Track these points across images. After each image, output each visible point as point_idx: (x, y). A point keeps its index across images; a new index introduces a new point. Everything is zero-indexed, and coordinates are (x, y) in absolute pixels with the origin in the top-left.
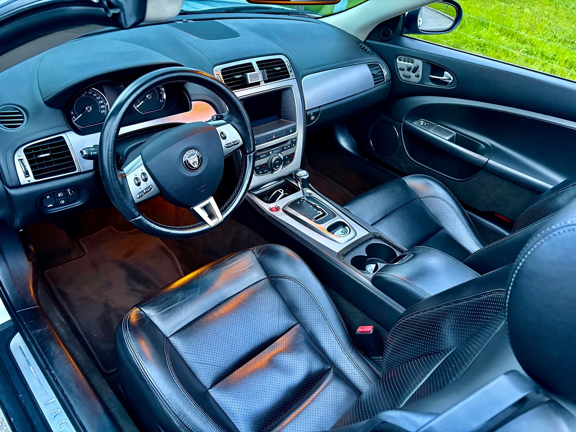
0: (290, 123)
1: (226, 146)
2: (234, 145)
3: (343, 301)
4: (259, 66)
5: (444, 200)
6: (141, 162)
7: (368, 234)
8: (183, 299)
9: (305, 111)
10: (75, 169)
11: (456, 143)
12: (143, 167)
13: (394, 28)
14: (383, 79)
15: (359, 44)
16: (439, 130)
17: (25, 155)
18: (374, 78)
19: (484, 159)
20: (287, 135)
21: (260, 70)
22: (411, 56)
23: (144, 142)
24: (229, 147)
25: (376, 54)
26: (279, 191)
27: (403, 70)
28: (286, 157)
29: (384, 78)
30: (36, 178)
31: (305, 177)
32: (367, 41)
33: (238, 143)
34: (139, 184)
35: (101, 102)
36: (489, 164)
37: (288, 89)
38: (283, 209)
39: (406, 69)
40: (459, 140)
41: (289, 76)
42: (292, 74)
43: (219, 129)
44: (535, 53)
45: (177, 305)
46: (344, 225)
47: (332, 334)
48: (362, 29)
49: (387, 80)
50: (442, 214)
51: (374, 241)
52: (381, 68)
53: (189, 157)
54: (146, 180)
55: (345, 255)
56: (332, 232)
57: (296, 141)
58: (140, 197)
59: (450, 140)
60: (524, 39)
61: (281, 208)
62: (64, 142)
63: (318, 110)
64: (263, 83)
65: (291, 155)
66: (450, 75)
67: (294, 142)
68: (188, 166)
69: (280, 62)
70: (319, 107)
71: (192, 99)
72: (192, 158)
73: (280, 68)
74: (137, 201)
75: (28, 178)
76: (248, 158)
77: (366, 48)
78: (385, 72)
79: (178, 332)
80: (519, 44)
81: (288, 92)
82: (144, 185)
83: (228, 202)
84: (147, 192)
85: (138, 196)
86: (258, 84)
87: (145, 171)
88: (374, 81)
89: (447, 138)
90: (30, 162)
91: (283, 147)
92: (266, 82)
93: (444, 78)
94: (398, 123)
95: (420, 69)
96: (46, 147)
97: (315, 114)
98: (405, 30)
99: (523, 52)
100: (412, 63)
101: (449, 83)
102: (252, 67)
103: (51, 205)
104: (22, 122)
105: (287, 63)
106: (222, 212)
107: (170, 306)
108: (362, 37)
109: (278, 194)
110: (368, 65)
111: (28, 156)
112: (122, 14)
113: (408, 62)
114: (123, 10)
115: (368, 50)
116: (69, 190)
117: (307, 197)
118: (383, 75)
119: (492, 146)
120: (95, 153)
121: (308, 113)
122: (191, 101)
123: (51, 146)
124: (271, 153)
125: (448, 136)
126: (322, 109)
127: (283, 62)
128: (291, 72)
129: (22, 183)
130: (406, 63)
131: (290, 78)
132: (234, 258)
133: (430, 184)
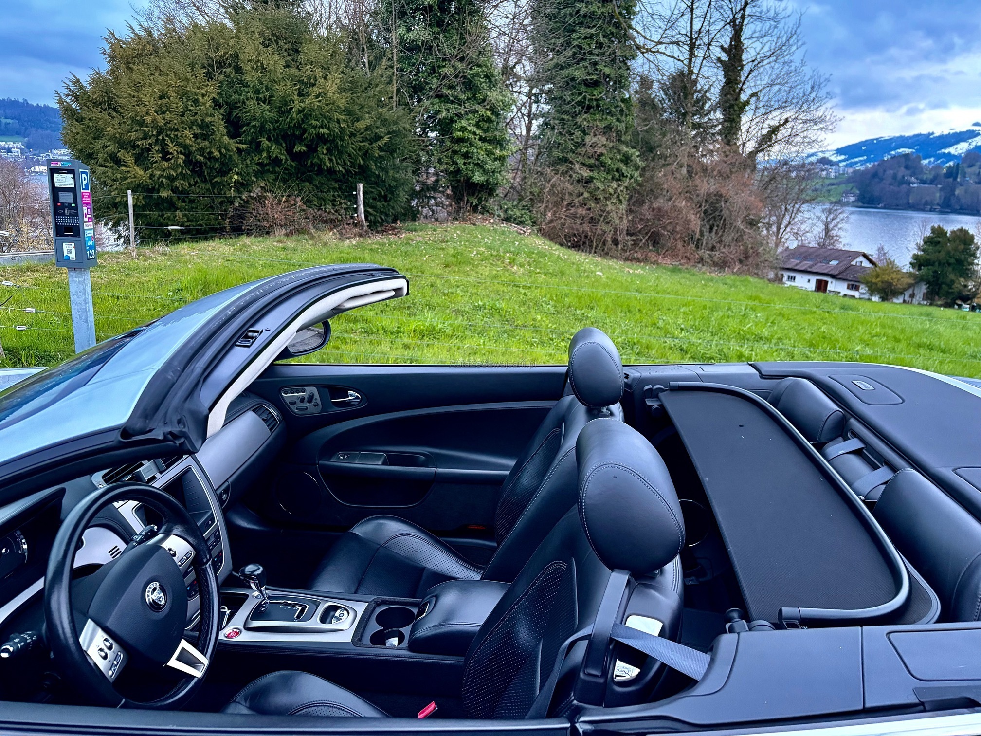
0: (207, 512)
1: (180, 563)
2: (188, 558)
5: (409, 535)
7: (368, 606)
9: (215, 491)
11: (391, 465)
14: (275, 422)
16: (366, 457)
18: (265, 423)
19: (430, 470)
20: (207, 529)
22: (299, 385)
24: (183, 564)
26: (221, 609)
27: (295, 403)
28: (216, 560)
29: (275, 419)
31: (259, 572)
33: (191, 555)
34: (106, 657)
36: (439, 473)
37: (188, 472)
38: (244, 628)
39: (298, 401)
40: (392, 460)
43: (166, 545)
46: (336, 608)
49: (280, 421)
50: (415, 552)
51: (379, 610)
52: (267, 409)
54: (110, 647)
55: (360, 640)
56: (328, 620)
57: (218, 534)
58: (113, 673)
59: (384, 464)
61: (241, 627)
63: (226, 485)
65: (219, 553)
66: (355, 393)
67: (216, 537)
68: (155, 605)
70: (226, 480)
72: (154, 595)
74: (112, 679)
78: (275, 413)
81: (189, 474)
82: (111, 655)
84: (117, 663)
85: (111, 672)
86: (154, 478)
87: (106, 636)
88: (268, 426)
89: (380, 463)
92: (161, 472)
93: (350, 398)
94: (310, 467)
95: (317, 396)
97: (226, 491)
99: (361, 332)
100: (303, 392)
101: (357, 402)
106: (203, 652)
110: (253, 410)
113: (297, 393)
118: (273, 416)
119: (432, 453)
121: (219, 492)
125: (379, 460)
126: (230, 480)
130: (295, 394)
131: (184, 457)
133: (383, 524)
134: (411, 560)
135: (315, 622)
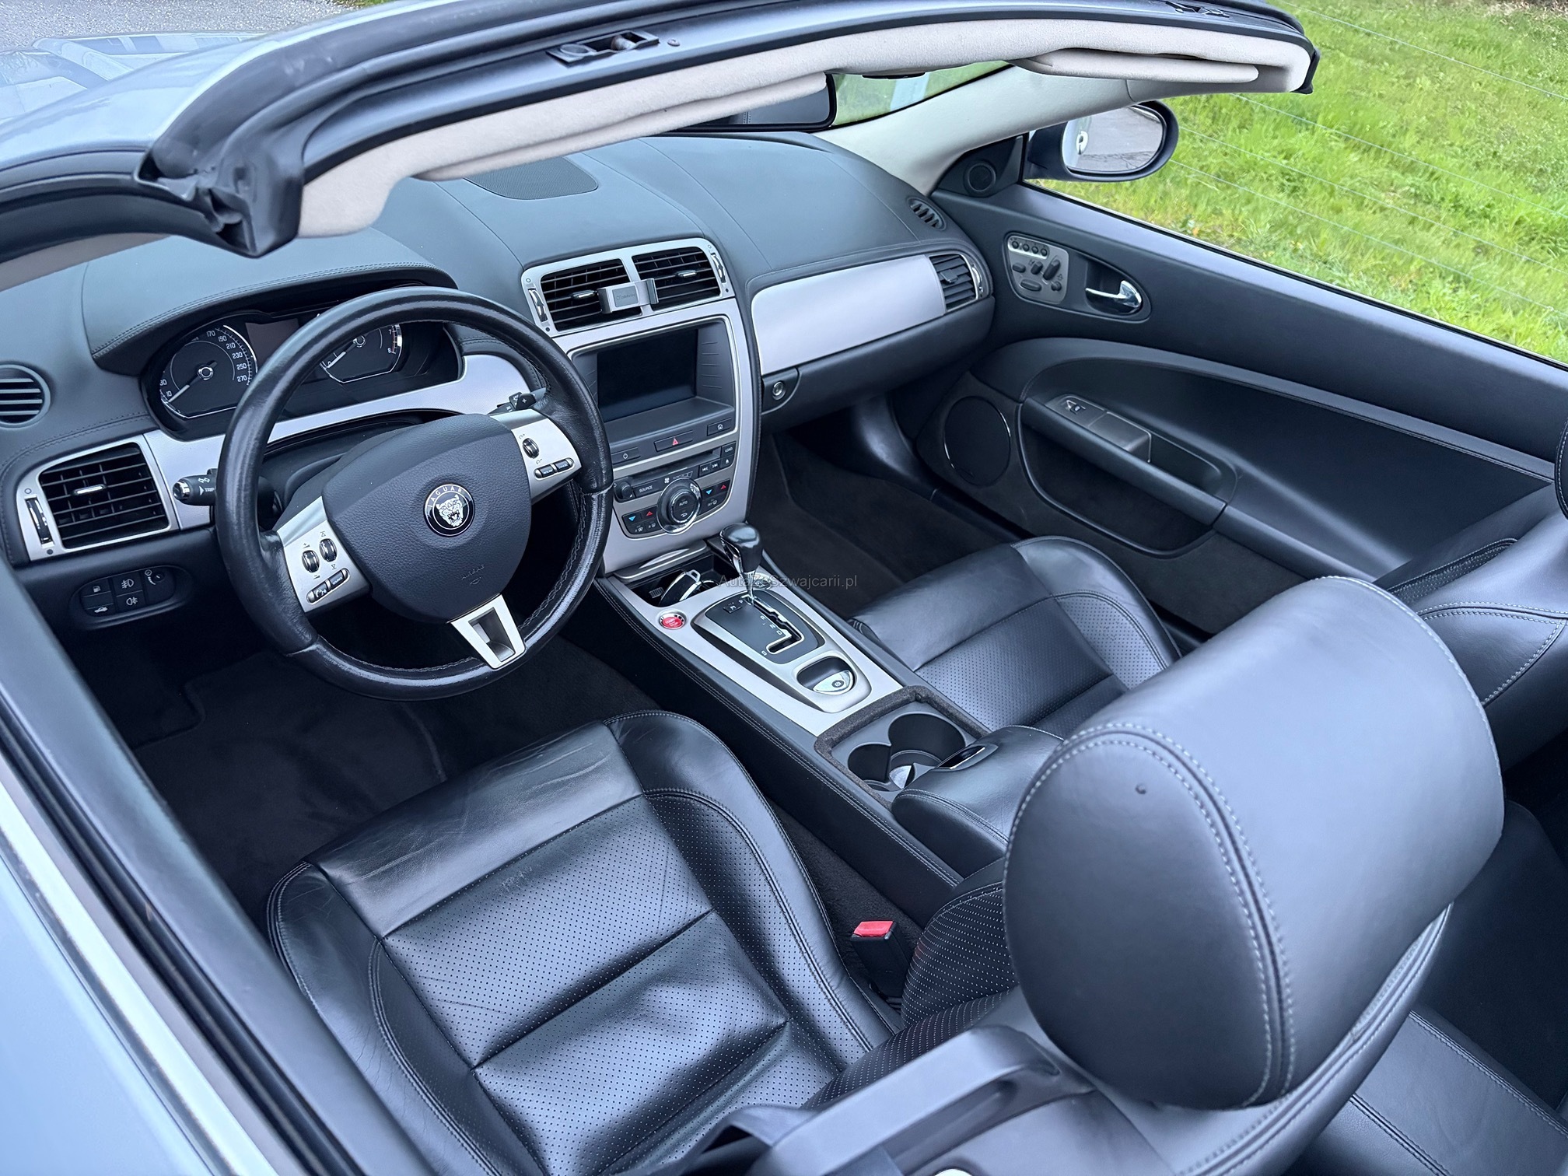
0: (718, 408)
1: (538, 472)
2: (559, 470)
3: (826, 859)
4: (639, 268)
5: (1114, 604)
6: (322, 513)
7: (900, 691)
8: (423, 845)
9: (758, 378)
10: (165, 521)
11: (1148, 461)
12: (326, 523)
13: (1000, 167)
14: (970, 294)
15: (911, 202)
16: (1109, 424)
17: (43, 488)
18: (944, 290)
19: (1215, 503)
20: (709, 436)
21: (642, 277)
22: (1043, 236)
23: (338, 460)
24: (543, 476)
25: (954, 228)
26: (689, 574)
27: (1023, 271)
28: (709, 492)
29: (973, 289)
30: (66, 544)
31: (750, 545)
32: (936, 194)
33: (569, 466)
34: (313, 568)
35: (239, 355)
36: (1228, 517)
37: (716, 322)
38: (692, 622)
39: (1029, 268)
40: (1162, 453)
41: (717, 292)
42: (725, 287)
43: (520, 434)
44: (1437, 198)
45: (409, 860)
46: (842, 666)
47: (792, 938)
48: (924, 165)
49: (980, 295)
50: (1109, 640)
51: (913, 709)
52: (966, 265)
53: (440, 501)
54: (331, 557)
55: (835, 744)
56: (810, 683)
57: (733, 452)
58: (316, 599)
59: (1136, 453)
60: (1410, 159)
61: (689, 620)
62: (140, 458)
63: (793, 373)
64: (647, 310)
65: (721, 485)
66: (1134, 290)
67: (728, 454)
68: (436, 523)
69: (696, 257)
70: (797, 367)
71: (466, 348)
72: (450, 505)
73: (692, 273)
74: (307, 607)
75: (49, 545)
76: (595, 504)
77: (931, 211)
79: (406, 925)
80: (1394, 174)
81: (713, 331)
82: (326, 569)
83: (541, 609)
84: (333, 587)
85: (312, 596)
86: (636, 311)
87: (330, 535)
88: (946, 298)
89: (1130, 448)
90: (54, 507)
91: (700, 468)
92: (655, 307)
93: (1121, 296)
94: (1009, 402)
95: (1064, 272)
96: (95, 468)
97: (787, 385)
98: (1033, 168)
100: (1044, 255)
101: (1133, 308)
102: (622, 271)
103: (105, 609)
104: (38, 407)
105: (714, 260)
106: (524, 634)
107: (389, 861)
108: (923, 185)
109: (688, 582)
110: (931, 258)
111: (49, 492)
112: (245, 224)
113: (1035, 253)
114: (247, 216)
115: (936, 217)
116: (148, 574)
117: (754, 593)
118: (971, 282)
119: (1240, 471)
120: (211, 490)
121: (767, 382)
122: (462, 354)
123: (106, 466)
124: (667, 480)
125: (1130, 440)
126: (803, 371)
127: (703, 256)
128: (723, 280)
129: (33, 557)
130: (1030, 254)
131: (721, 296)
132: (560, 746)
133: (1082, 562)
134: (1093, 649)
135: (788, 672)
